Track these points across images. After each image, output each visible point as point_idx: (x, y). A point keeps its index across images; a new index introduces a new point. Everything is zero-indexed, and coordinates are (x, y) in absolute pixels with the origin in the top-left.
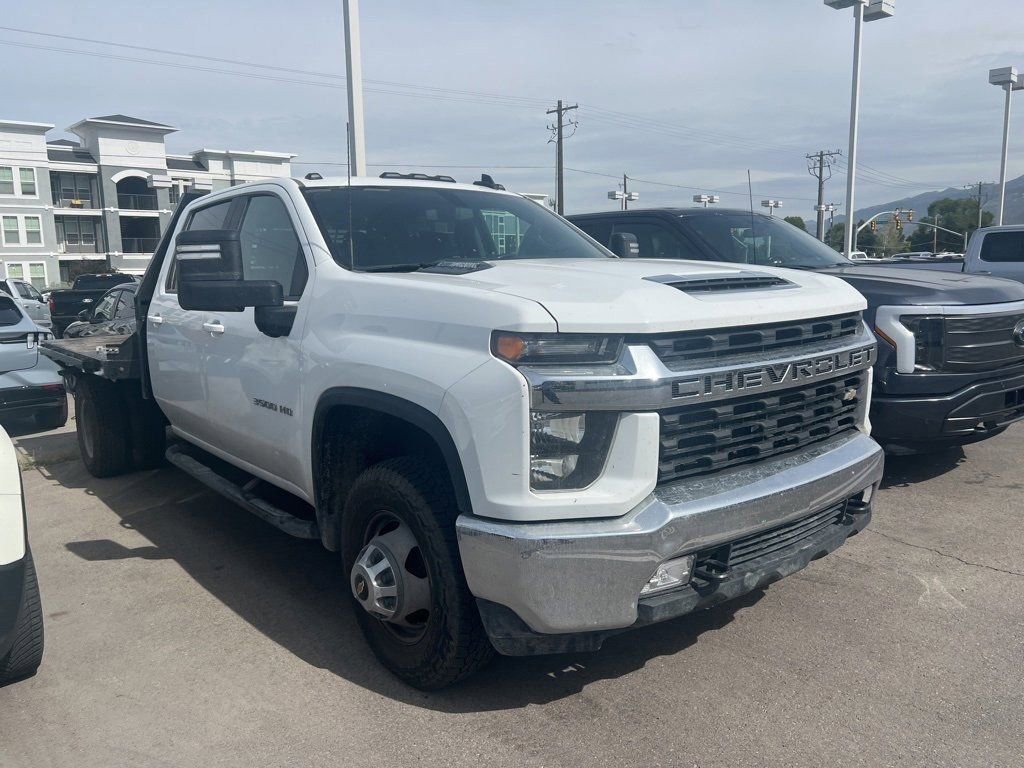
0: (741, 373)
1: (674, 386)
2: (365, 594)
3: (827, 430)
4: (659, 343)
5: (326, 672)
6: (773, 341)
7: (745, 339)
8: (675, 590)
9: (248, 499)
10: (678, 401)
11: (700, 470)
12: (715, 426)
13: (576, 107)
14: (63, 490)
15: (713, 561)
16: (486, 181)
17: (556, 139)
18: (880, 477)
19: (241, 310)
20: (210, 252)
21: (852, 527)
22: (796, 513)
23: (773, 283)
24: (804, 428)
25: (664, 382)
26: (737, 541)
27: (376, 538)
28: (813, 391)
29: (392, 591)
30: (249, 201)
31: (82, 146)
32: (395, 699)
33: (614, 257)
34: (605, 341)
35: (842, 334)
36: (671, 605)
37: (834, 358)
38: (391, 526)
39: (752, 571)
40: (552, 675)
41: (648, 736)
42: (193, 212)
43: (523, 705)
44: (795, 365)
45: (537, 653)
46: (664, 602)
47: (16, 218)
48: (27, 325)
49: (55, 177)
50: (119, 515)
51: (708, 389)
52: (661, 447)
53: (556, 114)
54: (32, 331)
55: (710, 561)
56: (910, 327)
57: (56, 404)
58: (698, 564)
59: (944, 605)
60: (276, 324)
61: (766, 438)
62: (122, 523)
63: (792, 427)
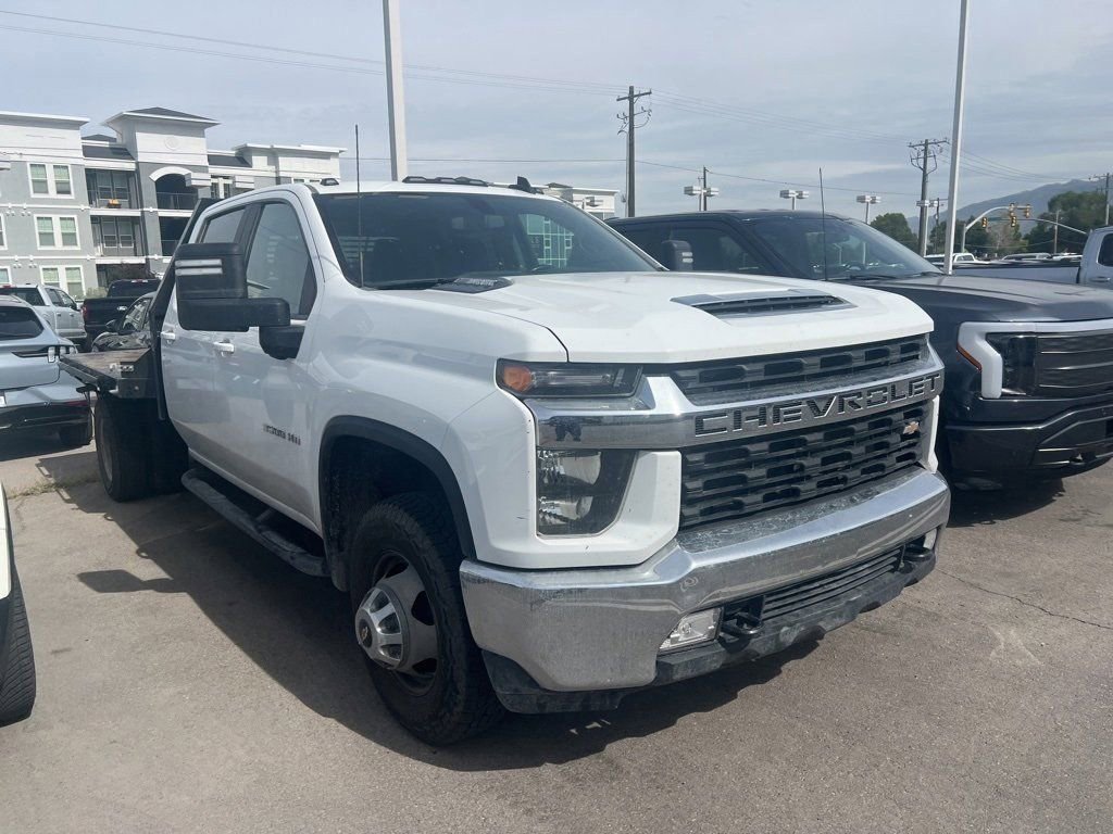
0: (777, 407)
1: (698, 420)
2: (369, 641)
3: (882, 467)
4: (682, 374)
5: (332, 722)
6: (818, 370)
7: (783, 368)
8: (700, 646)
9: (260, 531)
10: (702, 439)
11: (729, 513)
12: (748, 466)
13: (650, 93)
14: (82, 514)
15: (744, 614)
16: (522, 184)
17: (627, 129)
18: (945, 519)
19: (247, 330)
20: (211, 267)
21: (910, 576)
22: (841, 561)
23: (826, 303)
24: (855, 466)
25: (687, 417)
26: (770, 593)
27: (383, 581)
28: (864, 425)
29: (397, 638)
30: (263, 208)
31: (119, 141)
32: (402, 753)
33: (662, 270)
34: (621, 372)
35: (903, 360)
36: (695, 662)
37: (890, 389)
38: (399, 568)
39: (790, 625)
40: (573, 731)
41: (671, 803)
42: (208, 220)
43: (538, 764)
44: (841, 396)
45: (547, 710)
46: (686, 659)
47: (50, 218)
48: (49, 337)
49: (91, 175)
50: (137, 543)
51: (738, 425)
52: (684, 490)
53: (627, 101)
54: (53, 343)
55: (740, 614)
56: (998, 347)
57: (80, 421)
58: (725, 617)
59: (1019, 663)
60: (283, 345)
61: (809, 478)
62: (138, 552)
63: (840, 464)
